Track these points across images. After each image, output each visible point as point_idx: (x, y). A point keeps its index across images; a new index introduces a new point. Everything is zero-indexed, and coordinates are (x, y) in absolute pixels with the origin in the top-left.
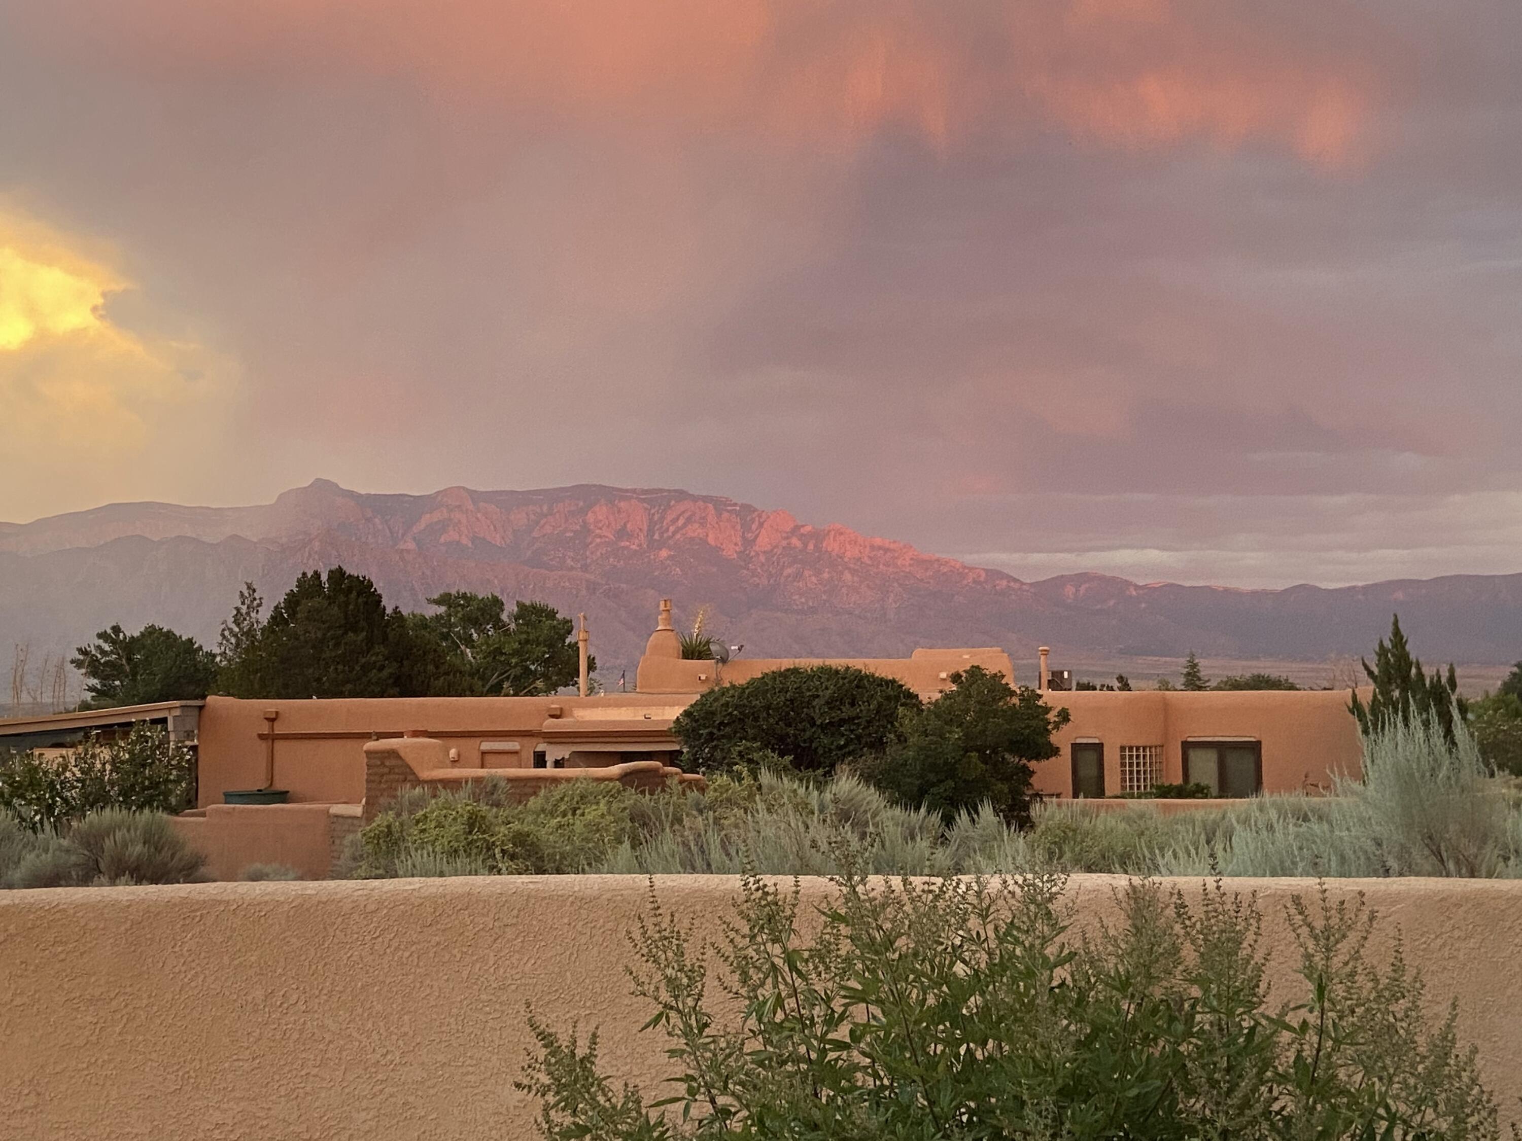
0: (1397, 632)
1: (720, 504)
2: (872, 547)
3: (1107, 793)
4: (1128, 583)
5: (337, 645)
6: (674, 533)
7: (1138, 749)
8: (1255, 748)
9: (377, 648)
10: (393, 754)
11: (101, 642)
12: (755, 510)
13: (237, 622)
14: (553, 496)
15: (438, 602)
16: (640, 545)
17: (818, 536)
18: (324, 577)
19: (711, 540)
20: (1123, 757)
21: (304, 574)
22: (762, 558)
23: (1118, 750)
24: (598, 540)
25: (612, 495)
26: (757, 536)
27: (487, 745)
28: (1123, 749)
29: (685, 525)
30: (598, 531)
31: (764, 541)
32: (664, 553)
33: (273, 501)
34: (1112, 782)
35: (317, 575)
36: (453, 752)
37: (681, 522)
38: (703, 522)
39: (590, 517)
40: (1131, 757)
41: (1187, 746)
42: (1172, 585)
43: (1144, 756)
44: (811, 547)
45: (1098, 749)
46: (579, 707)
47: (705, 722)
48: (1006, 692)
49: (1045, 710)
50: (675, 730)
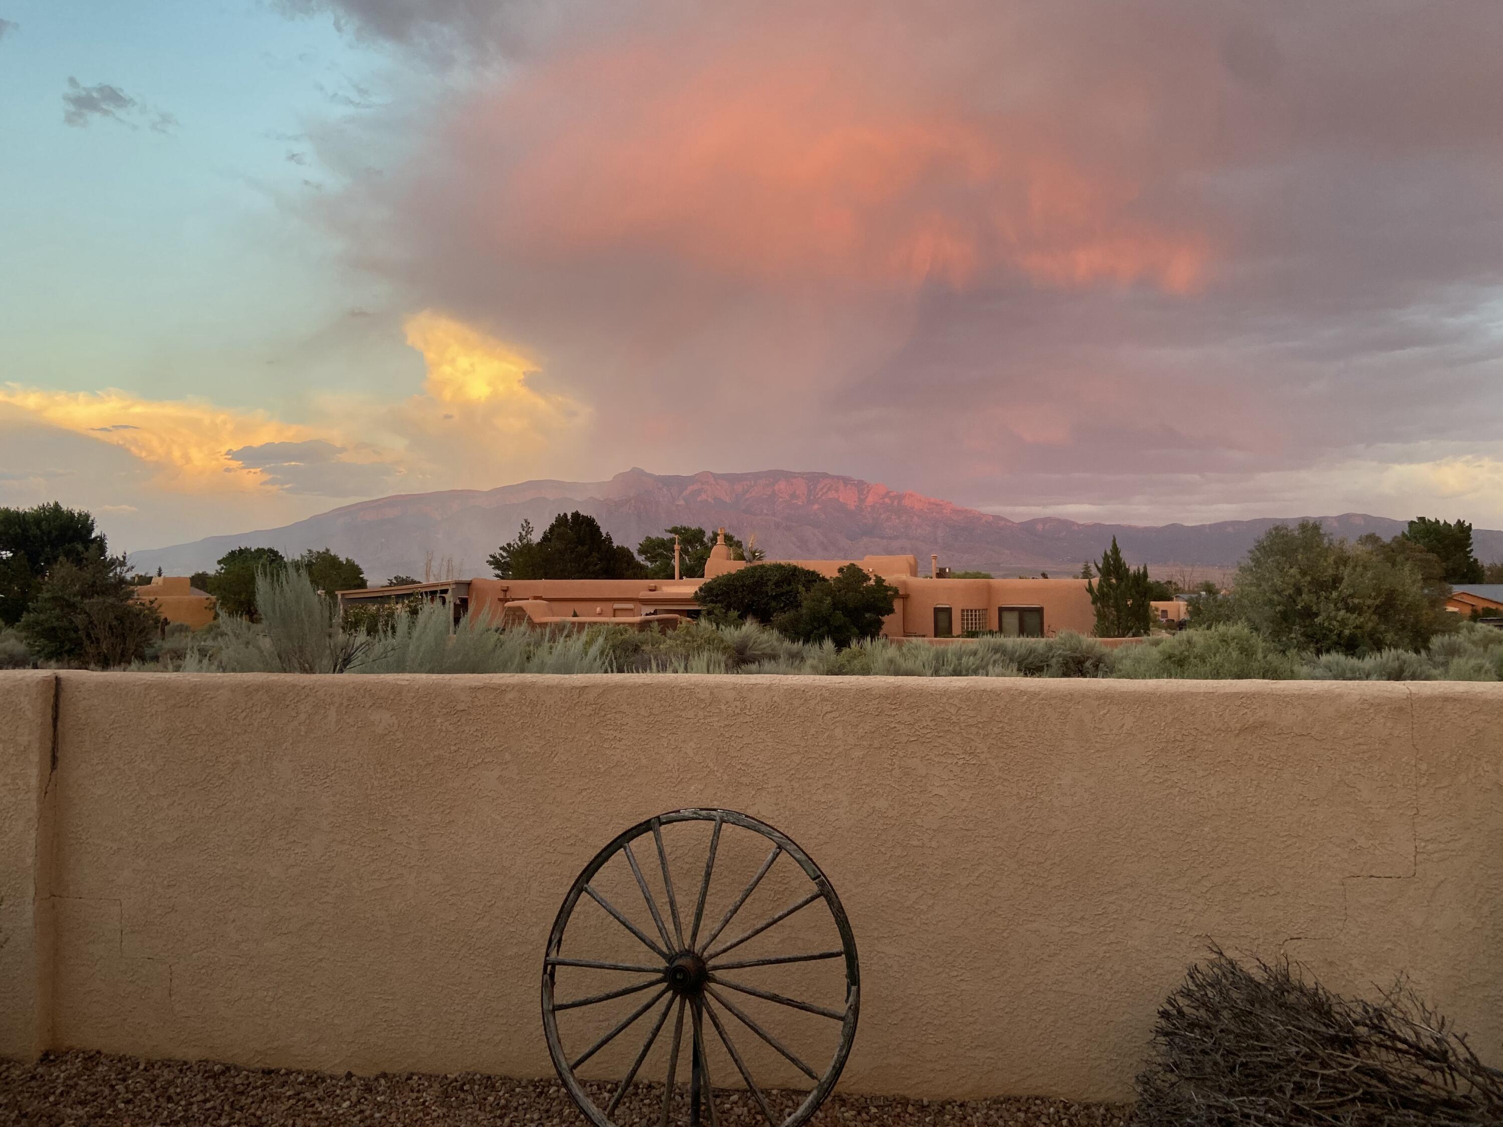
0: (1115, 545)
1: (846, 480)
2: (929, 503)
3: (954, 634)
4: (1073, 523)
5: (572, 552)
6: (822, 496)
7: (972, 611)
8: (1039, 611)
9: (594, 554)
10: (520, 609)
11: (501, 552)
12: (866, 483)
13: (520, 540)
14: (756, 476)
15: (671, 532)
16: (803, 502)
17: (901, 497)
18: (569, 517)
19: (841, 500)
20: (963, 615)
21: (559, 515)
22: (869, 509)
23: (960, 612)
24: (781, 500)
25: (788, 476)
26: (866, 498)
27: (617, 606)
28: (963, 611)
29: (827, 492)
30: (781, 495)
31: (870, 500)
32: (816, 507)
33: (611, 479)
34: (957, 628)
35: (565, 515)
36: (598, 609)
37: (824, 490)
38: (837, 491)
39: (776, 488)
40: (967, 615)
41: (1001, 610)
42: (1099, 524)
43: (975, 615)
44: (896, 503)
45: (949, 611)
46: (666, 585)
47: (709, 594)
48: (866, 578)
49: (887, 589)
50: (696, 598)
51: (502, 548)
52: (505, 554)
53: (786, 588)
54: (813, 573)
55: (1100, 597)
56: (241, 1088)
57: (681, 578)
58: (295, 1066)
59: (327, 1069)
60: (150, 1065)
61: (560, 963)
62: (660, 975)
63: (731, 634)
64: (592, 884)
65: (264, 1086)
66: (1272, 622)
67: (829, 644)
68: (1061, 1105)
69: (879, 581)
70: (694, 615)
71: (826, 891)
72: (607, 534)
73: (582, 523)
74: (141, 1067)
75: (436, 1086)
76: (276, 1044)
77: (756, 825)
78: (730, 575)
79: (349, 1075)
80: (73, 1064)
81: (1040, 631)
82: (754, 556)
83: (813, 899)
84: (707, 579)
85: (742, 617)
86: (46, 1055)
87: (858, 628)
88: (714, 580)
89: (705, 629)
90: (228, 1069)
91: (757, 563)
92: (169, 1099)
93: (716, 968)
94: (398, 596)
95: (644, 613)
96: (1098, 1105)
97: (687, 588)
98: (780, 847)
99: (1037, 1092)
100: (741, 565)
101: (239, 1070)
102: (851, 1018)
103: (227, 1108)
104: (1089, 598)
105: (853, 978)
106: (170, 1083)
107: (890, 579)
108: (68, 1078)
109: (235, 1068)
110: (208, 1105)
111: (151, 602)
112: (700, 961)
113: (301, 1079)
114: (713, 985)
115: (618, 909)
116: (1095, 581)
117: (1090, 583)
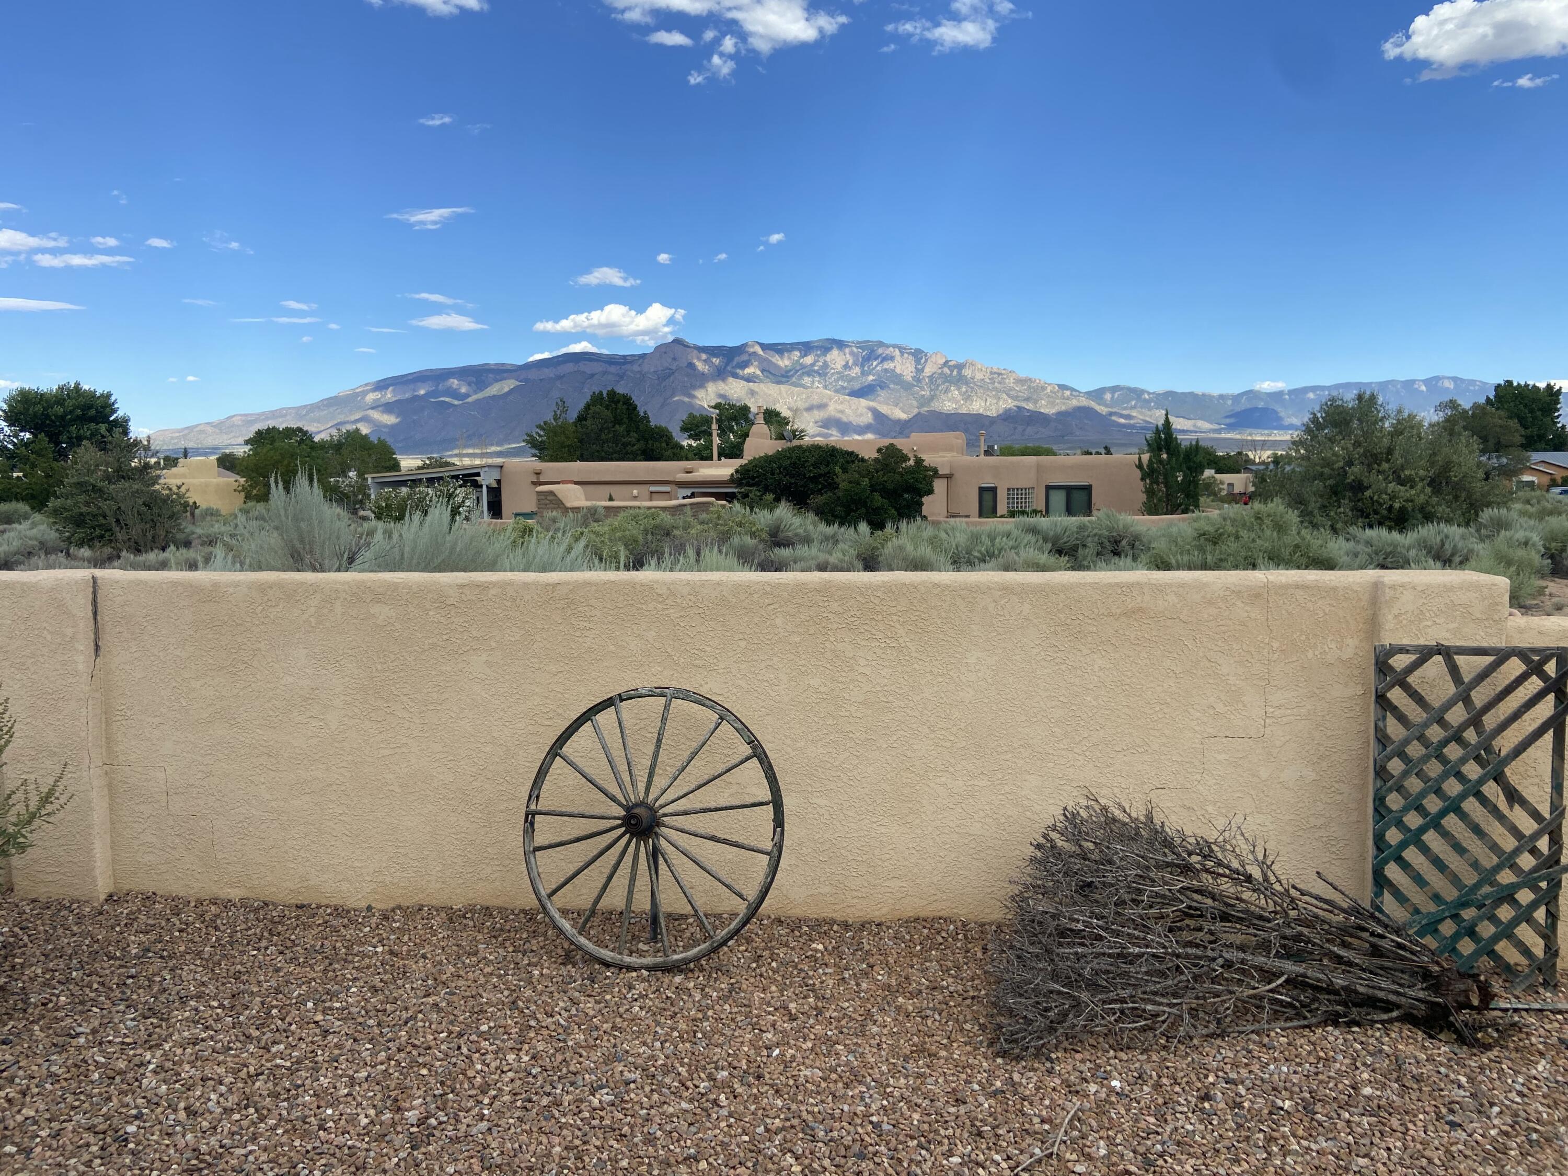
0: (1167, 418)
1: (902, 349)
2: (991, 373)
3: (998, 514)
5: (608, 432)
6: (876, 367)
7: (1018, 489)
8: (1088, 489)
9: (632, 434)
10: (551, 493)
12: (923, 352)
13: (556, 419)
14: (809, 347)
16: (856, 375)
18: (605, 395)
19: (897, 370)
20: (1008, 495)
22: (927, 380)
23: (1005, 491)
24: (835, 371)
26: (924, 368)
27: (653, 488)
28: (1008, 490)
30: (834, 367)
31: (928, 370)
32: (869, 378)
34: (1002, 508)
35: (601, 393)
36: (635, 493)
38: (893, 360)
40: (1013, 494)
41: (1049, 488)
43: (1022, 494)
45: (994, 490)
46: (703, 467)
47: (745, 477)
48: (905, 458)
49: (927, 469)
50: (732, 481)
51: (539, 427)
52: (542, 433)
53: (823, 469)
54: (852, 453)
55: (1149, 473)
56: (276, 919)
57: (719, 459)
58: (324, 902)
59: (351, 903)
60: (200, 902)
61: (540, 813)
62: (620, 822)
63: (763, 518)
64: (566, 749)
65: (298, 918)
66: (1321, 496)
67: (864, 527)
68: (960, 924)
69: (919, 461)
70: (730, 497)
71: (759, 753)
72: (645, 413)
73: (618, 401)
74: (193, 904)
75: (443, 915)
76: (306, 884)
77: (702, 701)
78: (767, 456)
79: (369, 908)
80: (134, 902)
81: (1088, 510)
82: (795, 436)
83: (747, 759)
84: (743, 461)
85: (777, 500)
86: (111, 896)
87: (896, 509)
88: (750, 462)
89: (738, 512)
90: (266, 904)
91: (796, 443)
92: (216, 928)
93: (665, 815)
94: (429, 480)
95: (680, 496)
96: (990, 924)
97: (723, 470)
98: (721, 718)
99: (940, 914)
100: (780, 445)
101: (276, 906)
102: (776, 852)
103: (266, 934)
104: (1138, 474)
105: (779, 821)
106: (217, 916)
107: (929, 459)
108: (131, 913)
109: (273, 904)
110: (250, 932)
111: (179, 487)
112: (652, 809)
113: (329, 911)
114: (663, 829)
115: (587, 770)
116: (1146, 457)
117: (1140, 459)
